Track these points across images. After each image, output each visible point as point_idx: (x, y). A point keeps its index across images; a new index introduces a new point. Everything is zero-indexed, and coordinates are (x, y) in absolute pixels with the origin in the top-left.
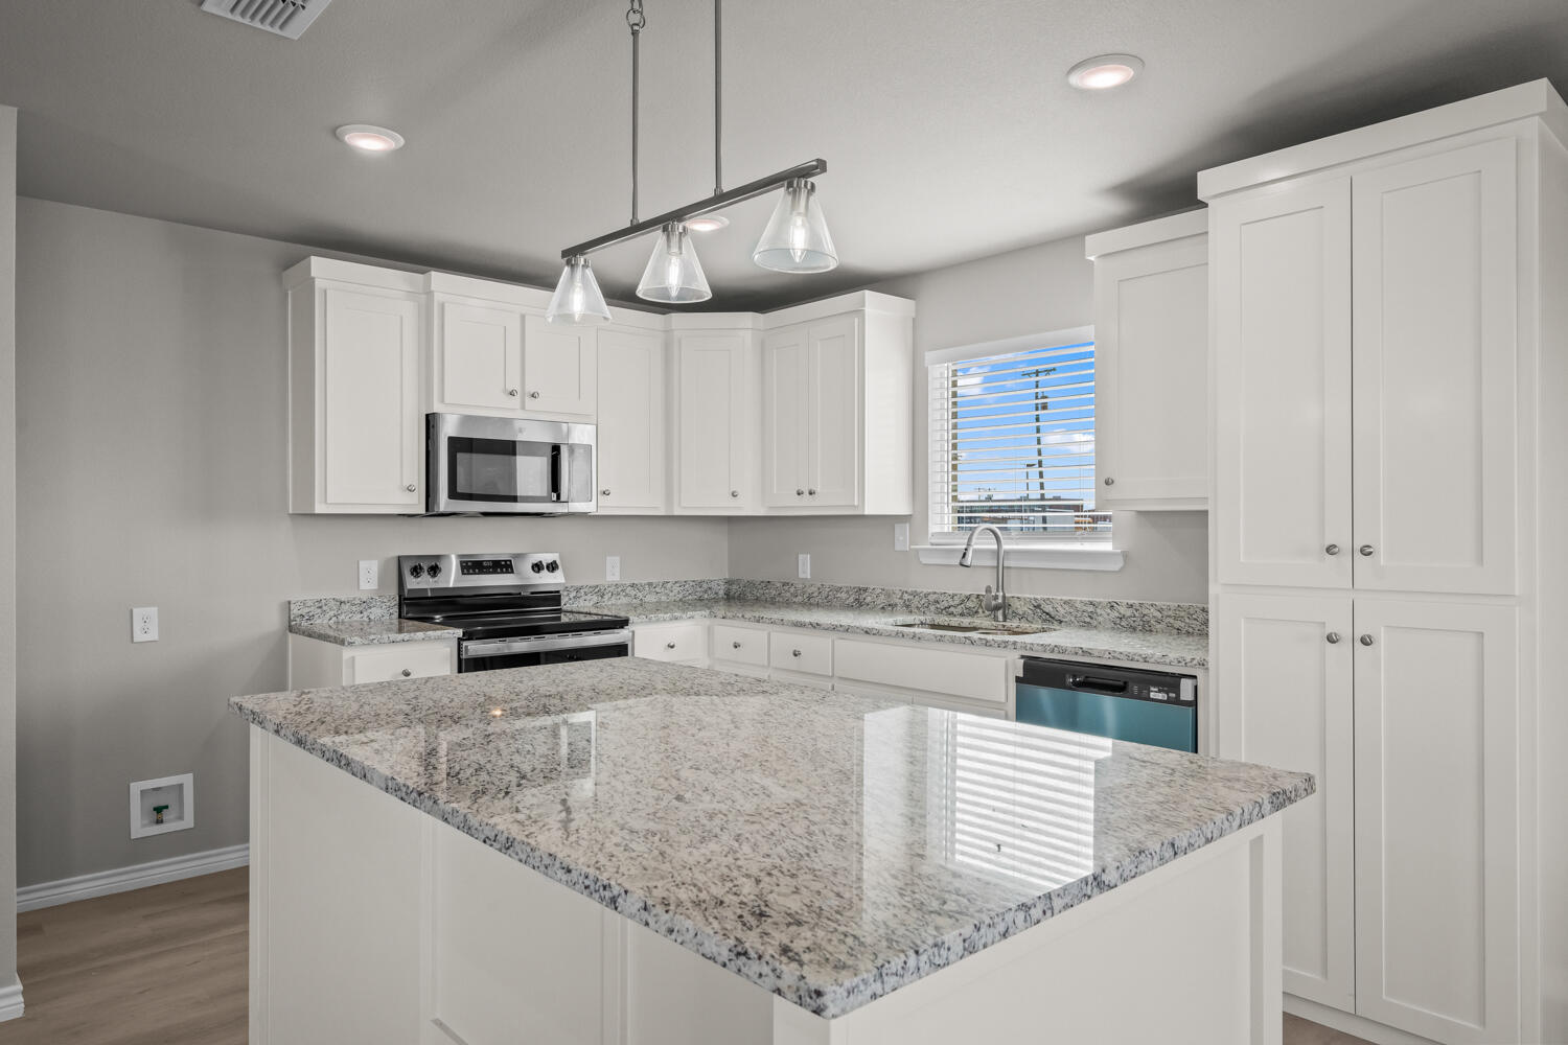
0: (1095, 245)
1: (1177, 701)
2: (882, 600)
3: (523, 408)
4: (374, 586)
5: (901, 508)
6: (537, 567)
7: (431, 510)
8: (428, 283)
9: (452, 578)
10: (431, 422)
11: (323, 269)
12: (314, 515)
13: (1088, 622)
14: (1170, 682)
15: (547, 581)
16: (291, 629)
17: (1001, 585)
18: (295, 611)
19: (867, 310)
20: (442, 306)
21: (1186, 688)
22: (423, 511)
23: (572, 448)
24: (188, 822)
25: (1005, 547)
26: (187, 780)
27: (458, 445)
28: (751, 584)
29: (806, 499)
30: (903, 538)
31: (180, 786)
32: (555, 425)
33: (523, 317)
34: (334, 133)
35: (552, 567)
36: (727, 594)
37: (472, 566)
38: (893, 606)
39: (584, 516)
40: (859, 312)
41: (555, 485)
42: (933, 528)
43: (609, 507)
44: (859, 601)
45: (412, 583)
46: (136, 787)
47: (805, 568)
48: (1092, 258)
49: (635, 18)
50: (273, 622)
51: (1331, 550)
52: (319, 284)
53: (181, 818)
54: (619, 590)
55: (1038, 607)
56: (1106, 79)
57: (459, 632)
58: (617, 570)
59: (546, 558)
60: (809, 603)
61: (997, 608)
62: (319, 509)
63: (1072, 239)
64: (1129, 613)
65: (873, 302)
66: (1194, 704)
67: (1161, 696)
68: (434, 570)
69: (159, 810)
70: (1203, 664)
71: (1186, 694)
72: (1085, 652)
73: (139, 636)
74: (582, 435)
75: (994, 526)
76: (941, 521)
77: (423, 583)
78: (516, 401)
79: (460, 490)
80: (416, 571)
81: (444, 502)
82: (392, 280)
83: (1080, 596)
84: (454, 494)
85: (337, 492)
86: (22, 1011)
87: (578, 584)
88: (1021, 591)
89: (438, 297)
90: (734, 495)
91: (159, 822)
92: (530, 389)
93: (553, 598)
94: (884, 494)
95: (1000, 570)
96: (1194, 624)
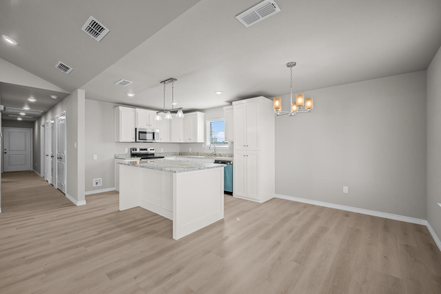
0: (224, 108)
1: (231, 164)
2: (200, 154)
3: (149, 127)
4: (127, 152)
5: (203, 141)
6: (151, 150)
7: (136, 142)
8: (136, 110)
9: (138, 151)
10: (136, 129)
11: (121, 108)
12: (119, 142)
13: (225, 156)
14: (230, 162)
15: (152, 152)
16: (115, 158)
17: (215, 152)
18: (116, 156)
19: (198, 114)
20: (138, 113)
21: (231, 162)
22: (135, 141)
23: (156, 133)
24: (101, 185)
25: (216, 147)
26: (101, 179)
27: (140, 132)
28: (183, 152)
29: (190, 140)
30: (203, 146)
31: (100, 180)
32: (153, 130)
33: (149, 114)
34: (126, 94)
35: (153, 150)
36: (179, 154)
37: (141, 150)
38: (202, 155)
39: (158, 142)
40: (197, 115)
41: (154, 138)
42: (207, 144)
43: (161, 141)
44: (197, 154)
45: (133, 152)
46: (94, 180)
47: (190, 150)
48: (224, 110)
49: (164, 89)
50: (113, 157)
51: (244, 146)
52: (120, 110)
53: (100, 184)
54: (163, 153)
55: (220, 154)
56: (219, 93)
57: (140, 158)
58: (163, 151)
59: (152, 149)
60: (191, 155)
61: (214, 155)
62: (120, 141)
63: (221, 107)
64: (230, 155)
65: (198, 113)
66: (232, 164)
67: (229, 164)
68: (136, 150)
69: (97, 183)
70: (233, 159)
71: (231, 163)
72: (221, 159)
73: (94, 159)
74: (157, 131)
75: (214, 144)
76: (208, 143)
77: (134, 152)
78: (148, 126)
79: (140, 138)
80: (133, 150)
81: (138, 140)
82: (130, 109)
83: (224, 153)
84: (139, 139)
85: (122, 139)
86: (86, 203)
87: (157, 152)
88: (218, 152)
89: (137, 112)
90: (180, 139)
91: (97, 185)
92: (150, 124)
93: (153, 154)
94: (200, 139)
95: (215, 150)
96: (232, 156)
